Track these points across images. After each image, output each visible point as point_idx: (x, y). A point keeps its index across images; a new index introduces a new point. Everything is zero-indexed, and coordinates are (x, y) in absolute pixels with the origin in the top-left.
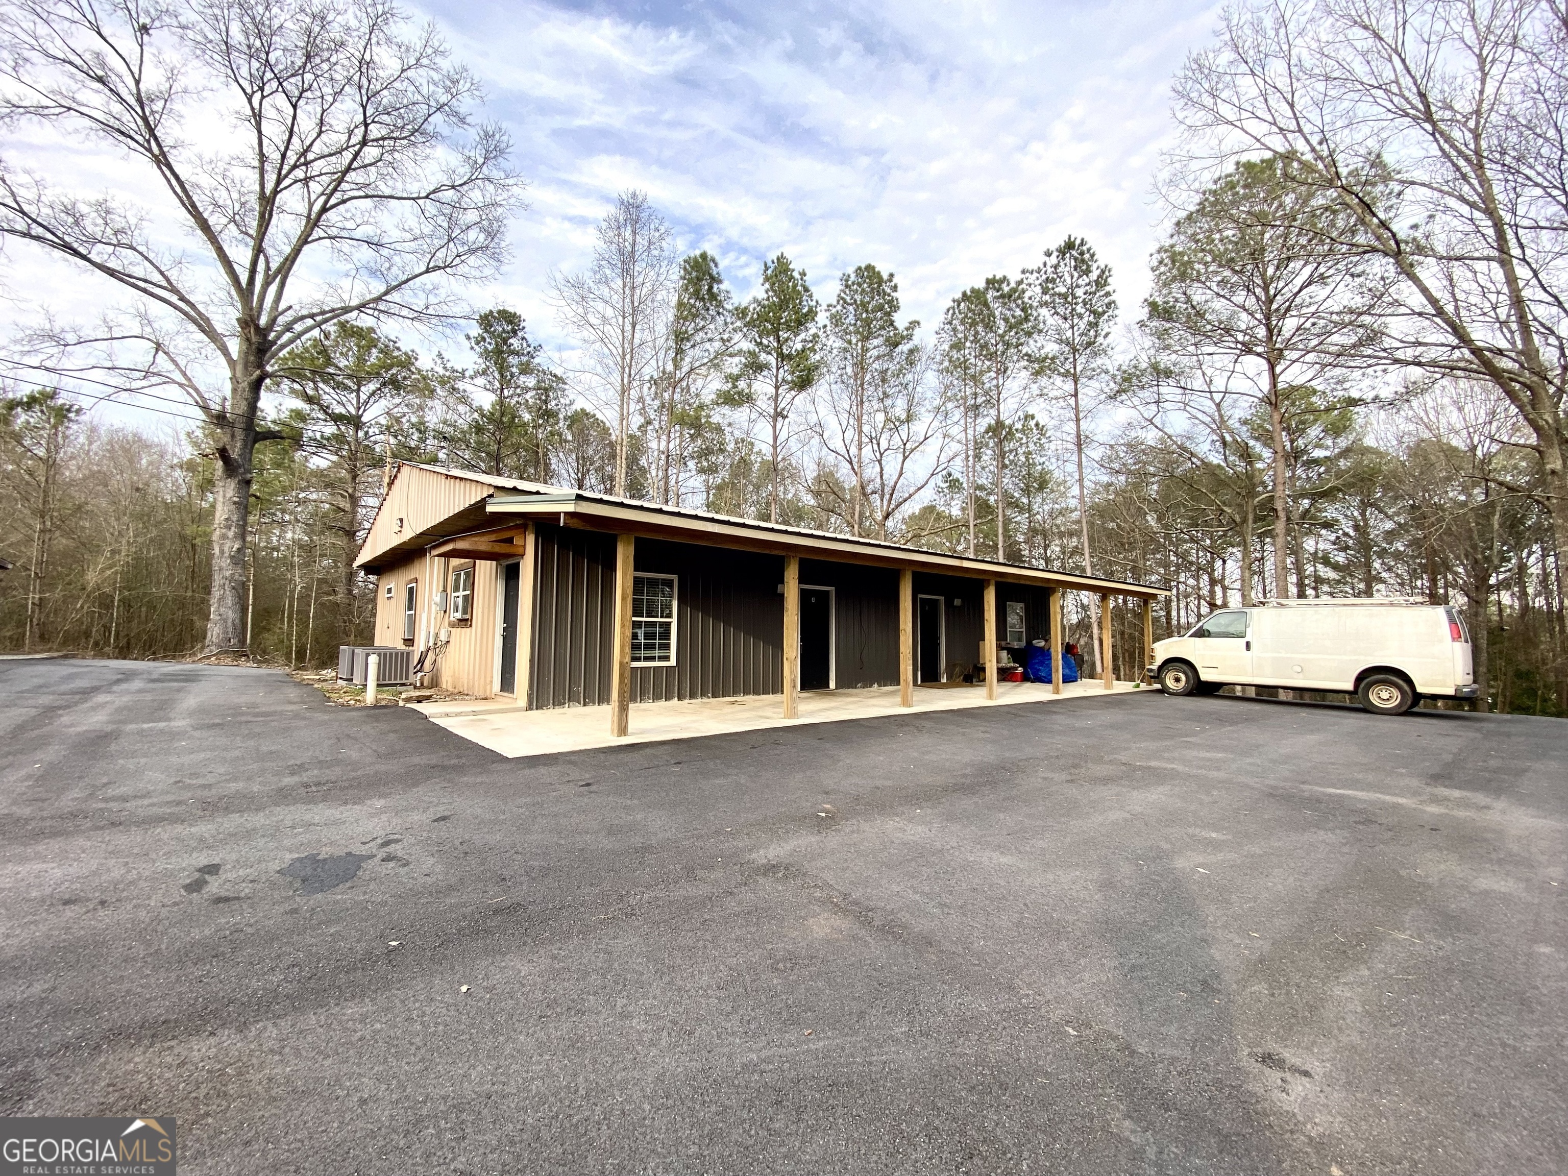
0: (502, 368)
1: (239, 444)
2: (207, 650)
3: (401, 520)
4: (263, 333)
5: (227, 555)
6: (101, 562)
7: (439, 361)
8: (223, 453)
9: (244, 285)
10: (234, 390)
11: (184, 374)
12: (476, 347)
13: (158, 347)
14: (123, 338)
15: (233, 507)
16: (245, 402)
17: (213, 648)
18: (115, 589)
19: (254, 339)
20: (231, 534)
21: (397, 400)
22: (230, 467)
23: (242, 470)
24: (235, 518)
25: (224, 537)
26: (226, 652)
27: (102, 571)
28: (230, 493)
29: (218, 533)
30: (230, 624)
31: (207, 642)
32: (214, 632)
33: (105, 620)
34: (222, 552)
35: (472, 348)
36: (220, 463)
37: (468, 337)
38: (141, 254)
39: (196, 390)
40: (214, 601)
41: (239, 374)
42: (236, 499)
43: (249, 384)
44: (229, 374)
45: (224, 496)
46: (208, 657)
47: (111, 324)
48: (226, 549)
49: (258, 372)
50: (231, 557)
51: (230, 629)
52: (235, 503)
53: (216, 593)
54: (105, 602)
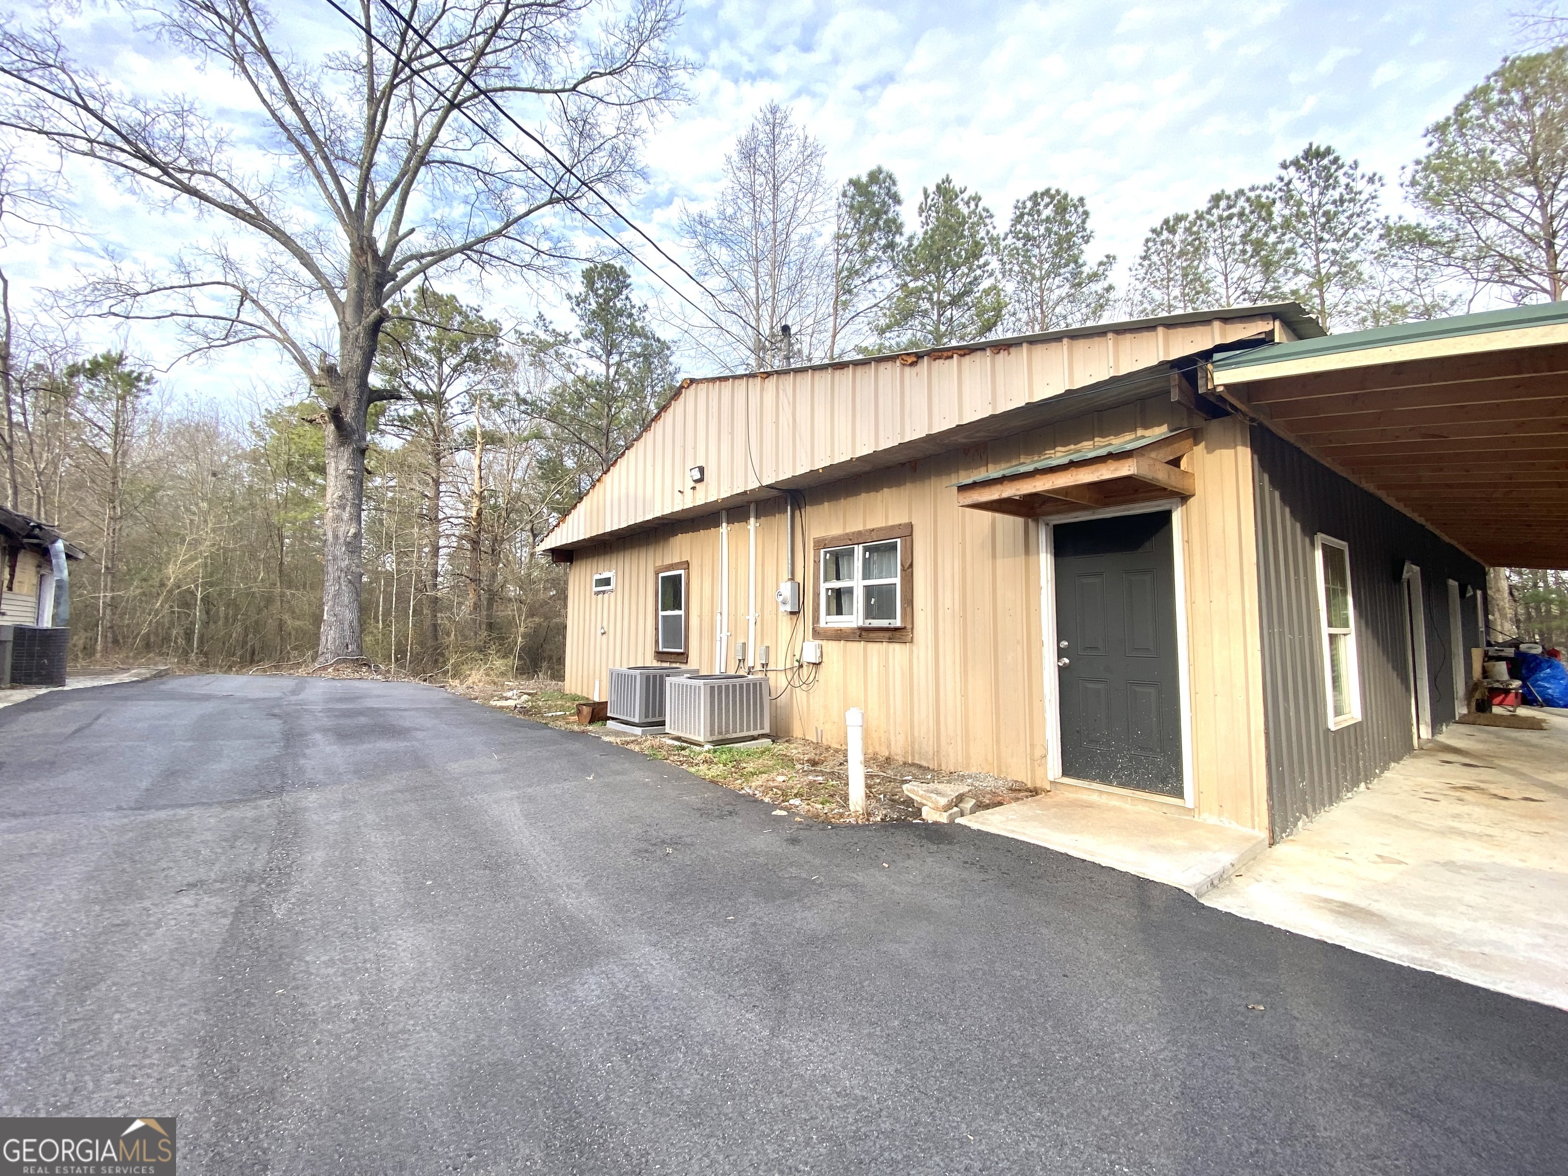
0: (609, 329)
1: (352, 405)
2: (321, 659)
3: (701, 470)
4: (382, 261)
5: (342, 540)
6: (182, 553)
7: (541, 324)
8: (335, 415)
9: (353, 208)
10: (344, 339)
11: (278, 325)
12: (576, 308)
13: (245, 295)
14: (204, 284)
15: (347, 482)
16: (359, 352)
17: (329, 656)
18: (197, 586)
19: (372, 269)
20: (346, 516)
21: (479, 377)
22: (344, 432)
23: (356, 437)
24: (350, 495)
25: (338, 519)
26: (344, 661)
27: (185, 563)
28: (343, 466)
29: (330, 514)
30: (346, 626)
31: (321, 649)
32: (329, 636)
33: (186, 623)
34: (336, 537)
35: (573, 310)
36: (332, 427)
37: (569, 297)
38: (222, 180)
39: (294, 345)
40: (328, 598)
41: (349, 318)
42: (351, 473)
43: (365, 329)
44: (336, 320)
45: (337, 469)
46: (325, 668)
47: (189, 269)
48: (341, 534)
49: (376, 312)
50: (348, 544)
51: (348, 633)
52: (349, 477)
53: (331, 589)
54: (186, 601)
